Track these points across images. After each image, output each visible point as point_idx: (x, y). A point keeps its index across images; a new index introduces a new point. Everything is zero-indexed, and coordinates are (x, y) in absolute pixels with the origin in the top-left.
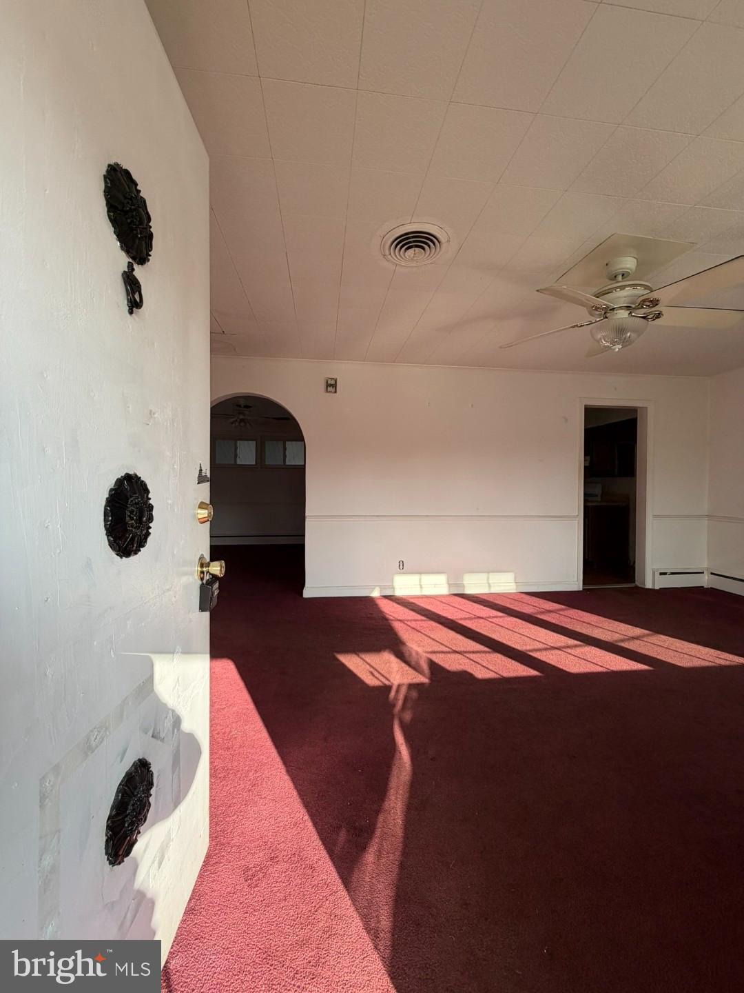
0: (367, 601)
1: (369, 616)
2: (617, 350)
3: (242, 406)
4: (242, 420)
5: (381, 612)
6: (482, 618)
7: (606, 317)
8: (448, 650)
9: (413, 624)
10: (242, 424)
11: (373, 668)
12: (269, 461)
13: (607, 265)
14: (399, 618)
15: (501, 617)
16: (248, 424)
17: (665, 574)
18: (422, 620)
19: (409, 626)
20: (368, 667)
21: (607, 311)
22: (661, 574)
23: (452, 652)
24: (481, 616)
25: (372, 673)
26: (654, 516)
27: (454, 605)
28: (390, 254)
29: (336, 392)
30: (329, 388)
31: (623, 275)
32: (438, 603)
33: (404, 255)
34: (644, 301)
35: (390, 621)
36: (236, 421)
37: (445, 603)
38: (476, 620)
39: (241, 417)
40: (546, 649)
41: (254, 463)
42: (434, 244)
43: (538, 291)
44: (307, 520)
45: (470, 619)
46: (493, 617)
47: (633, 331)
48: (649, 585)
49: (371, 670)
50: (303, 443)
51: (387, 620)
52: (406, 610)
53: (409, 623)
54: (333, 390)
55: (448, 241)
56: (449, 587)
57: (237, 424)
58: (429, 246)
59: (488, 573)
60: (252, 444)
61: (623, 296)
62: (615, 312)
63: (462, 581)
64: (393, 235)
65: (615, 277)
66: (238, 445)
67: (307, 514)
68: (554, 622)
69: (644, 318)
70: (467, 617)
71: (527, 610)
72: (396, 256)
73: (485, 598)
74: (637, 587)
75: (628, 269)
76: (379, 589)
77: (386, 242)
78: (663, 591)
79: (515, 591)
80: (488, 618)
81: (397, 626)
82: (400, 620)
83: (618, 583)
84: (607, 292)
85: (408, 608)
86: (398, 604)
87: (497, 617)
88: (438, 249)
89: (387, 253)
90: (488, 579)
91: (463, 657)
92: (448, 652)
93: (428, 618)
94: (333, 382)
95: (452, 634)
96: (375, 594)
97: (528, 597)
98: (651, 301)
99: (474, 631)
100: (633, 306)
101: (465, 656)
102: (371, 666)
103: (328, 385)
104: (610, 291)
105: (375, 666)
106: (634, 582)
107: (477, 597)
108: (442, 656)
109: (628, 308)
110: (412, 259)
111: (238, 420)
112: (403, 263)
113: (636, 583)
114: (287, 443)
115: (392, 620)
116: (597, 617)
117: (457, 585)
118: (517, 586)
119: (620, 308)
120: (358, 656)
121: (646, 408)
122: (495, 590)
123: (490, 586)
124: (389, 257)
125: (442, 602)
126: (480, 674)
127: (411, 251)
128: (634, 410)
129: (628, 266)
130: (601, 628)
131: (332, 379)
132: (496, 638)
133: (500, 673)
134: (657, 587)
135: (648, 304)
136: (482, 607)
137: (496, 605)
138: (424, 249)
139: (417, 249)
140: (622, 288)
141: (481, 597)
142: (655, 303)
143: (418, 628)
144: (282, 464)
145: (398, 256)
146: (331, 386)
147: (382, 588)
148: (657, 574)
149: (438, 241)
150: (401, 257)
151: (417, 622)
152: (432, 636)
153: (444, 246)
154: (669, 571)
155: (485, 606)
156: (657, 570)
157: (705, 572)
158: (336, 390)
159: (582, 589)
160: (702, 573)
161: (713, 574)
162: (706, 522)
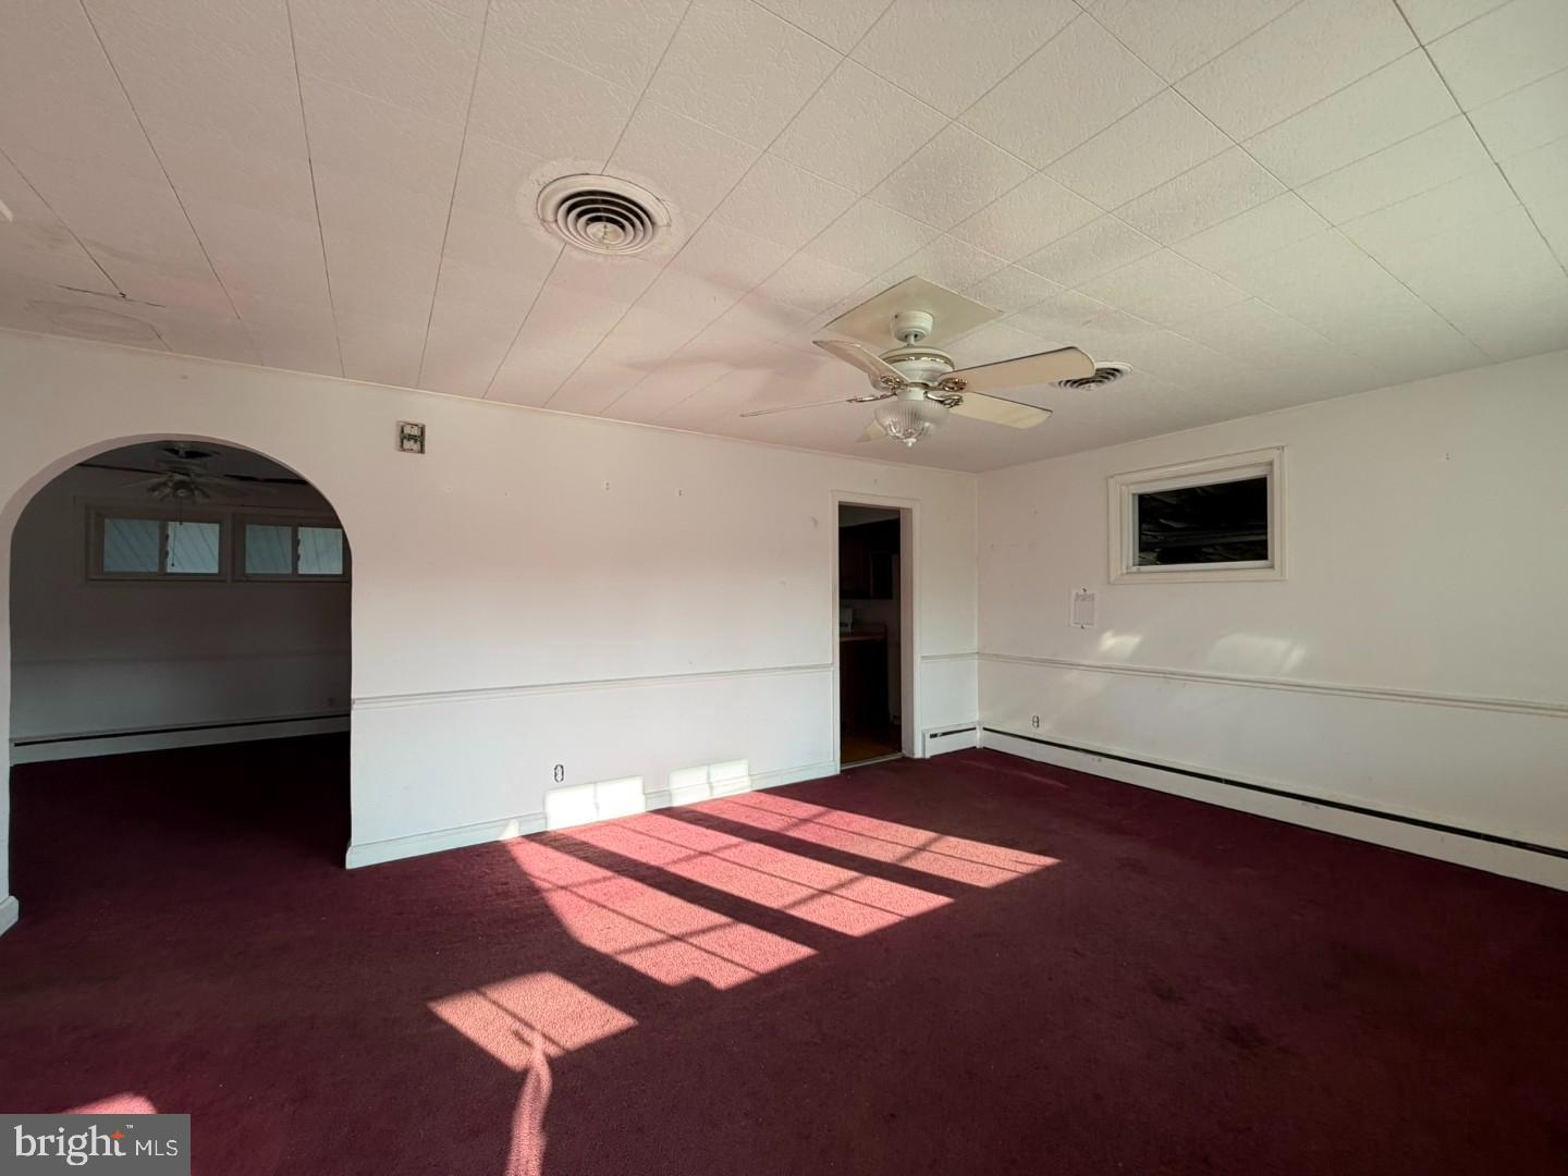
0: (492, 855)
1: (500, 888)
2: (910, 444)
3: (182, 452)
4: (180, 485)
5: (524, 874)
6: (707, 854)
7: (895, 394)
8: (660, 936)
9: (588, 892)
10: (181, 493)
11: (521, 1020)
12: (254, 566)
13: (896, 317)
14: (562, 883)
15: (736, 846)
16: (196, 493)
17: (936, 735)
18: (605, 879)
19: (583, 897)
20: (509, 1020)
21: (897, 386)
22: (932, 736)
23: (668, 941)
24: (705, 850)
25: (517, 1034)
26: (923, 658)
27: (657, 835)
28: (556, 221)
29: (422, 451)
30: (405, 442)
31: (916, 336)
32: (630, 833)
33: (585, 232)
34: (947, 381)
35: (545, 894)
36: (165, 484)
37: (641, 833)
38: (700, 859)
39: (178, 477)
40: (812, 897)
41: (215, 570)
42: (642, 223)
43: (815, 342)
44: (354, 707)
45: (688, 859)
46: (725, 848)
47: (932, 421)
48: (918, 754)
49: (517, 1026)
50: (340, 531)
51: (537, 891)
52: (572, 860)
53: (581, 891)
54: (416, 447)
55: (669, 225)
56: (647, 799)
57: (168, 490)
58: (633, 225)
59: (709, 765)
60: (211, 532)
61: (917, 369)
62: (909, 388)
63: (668, 785)
64: (566, 188)
65: (906, 337)
66: (170, 532)
67: (353, 696)
68: (814, 841)
69: (941, 402)
70: (681, 856)
71: (772, 824)
72: (568, 230)
73: (706, 811)
74: (904, 759)
75: (922, 328)
76: (517, 824)
77: (547, 198)
78: (936, 759)
79: (748, 790)
80: (714, 851)
81: (560, 902)
82: (562, 888)
83: (883, 754)
84: (897, 358)
85: (575, 855)
86: (557, 848)
87: (729, 847)
88: (649, 237)
89: (550, 218)
90: (709, 776)
91: (688, 947)
92: (661, 942)
93: (616, 871)
94: (416, 432)
95: (663, 898)
96: (510, 834)
97: (769, 799)
98: (956, 383)
99: (698, 883)
100: (931, 384)
101: (691, 944)
102: (514, 1016)
103: (404, 437)
104: (901, 358)
105: (523, 1015)
106: (900, 749)
107: (693, 812)
108: (651, 952)
109: (925, 386)
110: (600, 242)
111: (170, 484)
112: (583, 246)
113: (904, 751)
114: (301, 529)
115: (548, 890)
116: (868, 820)
117: (659, 794)
118: (752, 780)
119: (916, 384)
120: (484, 995)
122: (720, 793)
123: (711, 788)
124: (554, 226)
125: (635, 831)
126: (724, 977)
127: (598, 227)
128: (897, 511)
129: (923, 325)
130: (877, 839)
131: (413, 425)
132: (736, 892)
133: (753, 966)
134: (928, 756)
135: (951, 385)
136: (704, 830)
137: (725, 822)
138: (623, 227)
139: (609, 225)
140: (918, 356)
141: (699, 809)
142: (960, 386)
143: (601, 899)
144: (289, 571)
145: (571, 229)
146: (413, 438)
147: (521, 820)
148: (928, 736)
149: (648, 216)
150: (576, 229)
151: (598, 886)
152: (627, 912)
153: (661, 232)
154: (939, 731)
155: (708, 827)
156: (928, 730)
157: (978, 727)
158: (422, 446)
159: (842, 771)
160: (975, 729)
161: (985, 729)
162: (975, 662)
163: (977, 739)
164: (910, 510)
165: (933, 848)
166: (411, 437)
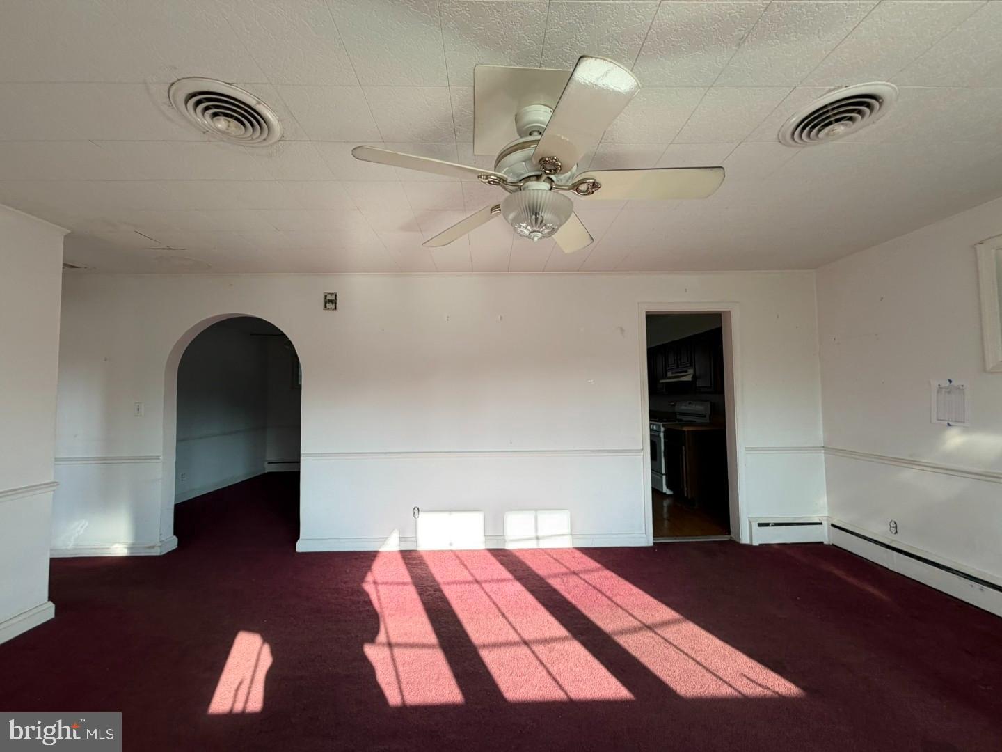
17: (767, 525)
22: (760, 525)
29: (336, 308)
30: (327, 305)
44: (302, 458)
48: (745, 539)
54: (333, 306)
59: (536, 510)
67: (301, 452)
74: (732, 542)
78: (765, 548)
94: (333, 298)
103: (326, 301)
106: (729, 534)
113: (732, 535)
117: (497, 536)
121: (729, 311)
131: (332, 294)
134: (756, 543)
148: (755, 525)
154: (772, 521)
156: (756, 518)
157: (825, 523)
158: (336, 306)
159: (654, 543)
160: (821, 524)
161: (833, 525)
162: (822, 456)
163: (823, 535)
164: (729, 312)
165: (659, 631)
166: (330, 301)
